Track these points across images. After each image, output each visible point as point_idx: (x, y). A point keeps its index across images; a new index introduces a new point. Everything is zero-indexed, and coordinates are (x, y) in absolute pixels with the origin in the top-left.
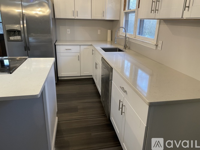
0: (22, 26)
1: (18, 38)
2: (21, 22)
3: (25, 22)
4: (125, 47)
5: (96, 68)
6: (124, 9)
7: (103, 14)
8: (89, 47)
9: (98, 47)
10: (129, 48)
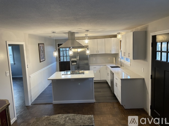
0: (77, 58)
1: (75, 63)
2: (77, 57)
3: (78, 57)
4: (121, 66)
5: (108, 75)
6: (120, 49)
7: (111, 51)
8: (104, 66)
9: (109, 66)
10: (123, 66)
